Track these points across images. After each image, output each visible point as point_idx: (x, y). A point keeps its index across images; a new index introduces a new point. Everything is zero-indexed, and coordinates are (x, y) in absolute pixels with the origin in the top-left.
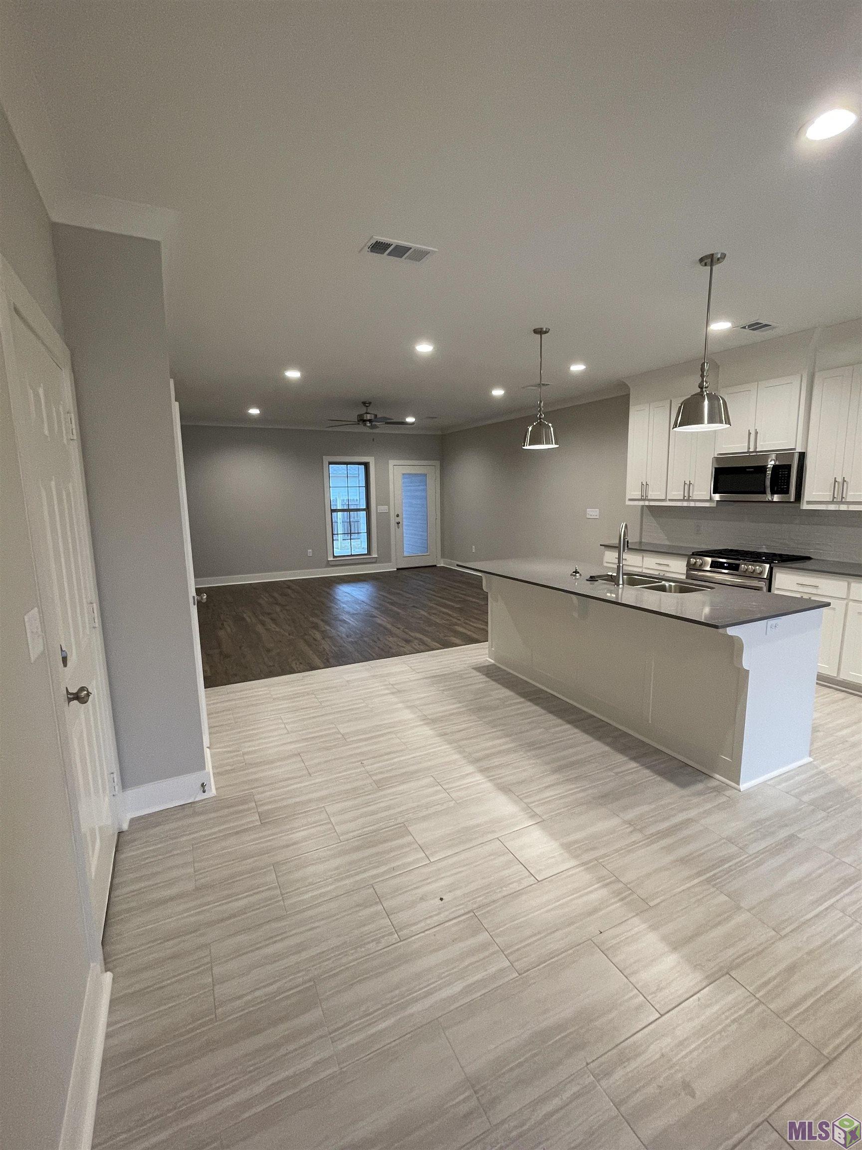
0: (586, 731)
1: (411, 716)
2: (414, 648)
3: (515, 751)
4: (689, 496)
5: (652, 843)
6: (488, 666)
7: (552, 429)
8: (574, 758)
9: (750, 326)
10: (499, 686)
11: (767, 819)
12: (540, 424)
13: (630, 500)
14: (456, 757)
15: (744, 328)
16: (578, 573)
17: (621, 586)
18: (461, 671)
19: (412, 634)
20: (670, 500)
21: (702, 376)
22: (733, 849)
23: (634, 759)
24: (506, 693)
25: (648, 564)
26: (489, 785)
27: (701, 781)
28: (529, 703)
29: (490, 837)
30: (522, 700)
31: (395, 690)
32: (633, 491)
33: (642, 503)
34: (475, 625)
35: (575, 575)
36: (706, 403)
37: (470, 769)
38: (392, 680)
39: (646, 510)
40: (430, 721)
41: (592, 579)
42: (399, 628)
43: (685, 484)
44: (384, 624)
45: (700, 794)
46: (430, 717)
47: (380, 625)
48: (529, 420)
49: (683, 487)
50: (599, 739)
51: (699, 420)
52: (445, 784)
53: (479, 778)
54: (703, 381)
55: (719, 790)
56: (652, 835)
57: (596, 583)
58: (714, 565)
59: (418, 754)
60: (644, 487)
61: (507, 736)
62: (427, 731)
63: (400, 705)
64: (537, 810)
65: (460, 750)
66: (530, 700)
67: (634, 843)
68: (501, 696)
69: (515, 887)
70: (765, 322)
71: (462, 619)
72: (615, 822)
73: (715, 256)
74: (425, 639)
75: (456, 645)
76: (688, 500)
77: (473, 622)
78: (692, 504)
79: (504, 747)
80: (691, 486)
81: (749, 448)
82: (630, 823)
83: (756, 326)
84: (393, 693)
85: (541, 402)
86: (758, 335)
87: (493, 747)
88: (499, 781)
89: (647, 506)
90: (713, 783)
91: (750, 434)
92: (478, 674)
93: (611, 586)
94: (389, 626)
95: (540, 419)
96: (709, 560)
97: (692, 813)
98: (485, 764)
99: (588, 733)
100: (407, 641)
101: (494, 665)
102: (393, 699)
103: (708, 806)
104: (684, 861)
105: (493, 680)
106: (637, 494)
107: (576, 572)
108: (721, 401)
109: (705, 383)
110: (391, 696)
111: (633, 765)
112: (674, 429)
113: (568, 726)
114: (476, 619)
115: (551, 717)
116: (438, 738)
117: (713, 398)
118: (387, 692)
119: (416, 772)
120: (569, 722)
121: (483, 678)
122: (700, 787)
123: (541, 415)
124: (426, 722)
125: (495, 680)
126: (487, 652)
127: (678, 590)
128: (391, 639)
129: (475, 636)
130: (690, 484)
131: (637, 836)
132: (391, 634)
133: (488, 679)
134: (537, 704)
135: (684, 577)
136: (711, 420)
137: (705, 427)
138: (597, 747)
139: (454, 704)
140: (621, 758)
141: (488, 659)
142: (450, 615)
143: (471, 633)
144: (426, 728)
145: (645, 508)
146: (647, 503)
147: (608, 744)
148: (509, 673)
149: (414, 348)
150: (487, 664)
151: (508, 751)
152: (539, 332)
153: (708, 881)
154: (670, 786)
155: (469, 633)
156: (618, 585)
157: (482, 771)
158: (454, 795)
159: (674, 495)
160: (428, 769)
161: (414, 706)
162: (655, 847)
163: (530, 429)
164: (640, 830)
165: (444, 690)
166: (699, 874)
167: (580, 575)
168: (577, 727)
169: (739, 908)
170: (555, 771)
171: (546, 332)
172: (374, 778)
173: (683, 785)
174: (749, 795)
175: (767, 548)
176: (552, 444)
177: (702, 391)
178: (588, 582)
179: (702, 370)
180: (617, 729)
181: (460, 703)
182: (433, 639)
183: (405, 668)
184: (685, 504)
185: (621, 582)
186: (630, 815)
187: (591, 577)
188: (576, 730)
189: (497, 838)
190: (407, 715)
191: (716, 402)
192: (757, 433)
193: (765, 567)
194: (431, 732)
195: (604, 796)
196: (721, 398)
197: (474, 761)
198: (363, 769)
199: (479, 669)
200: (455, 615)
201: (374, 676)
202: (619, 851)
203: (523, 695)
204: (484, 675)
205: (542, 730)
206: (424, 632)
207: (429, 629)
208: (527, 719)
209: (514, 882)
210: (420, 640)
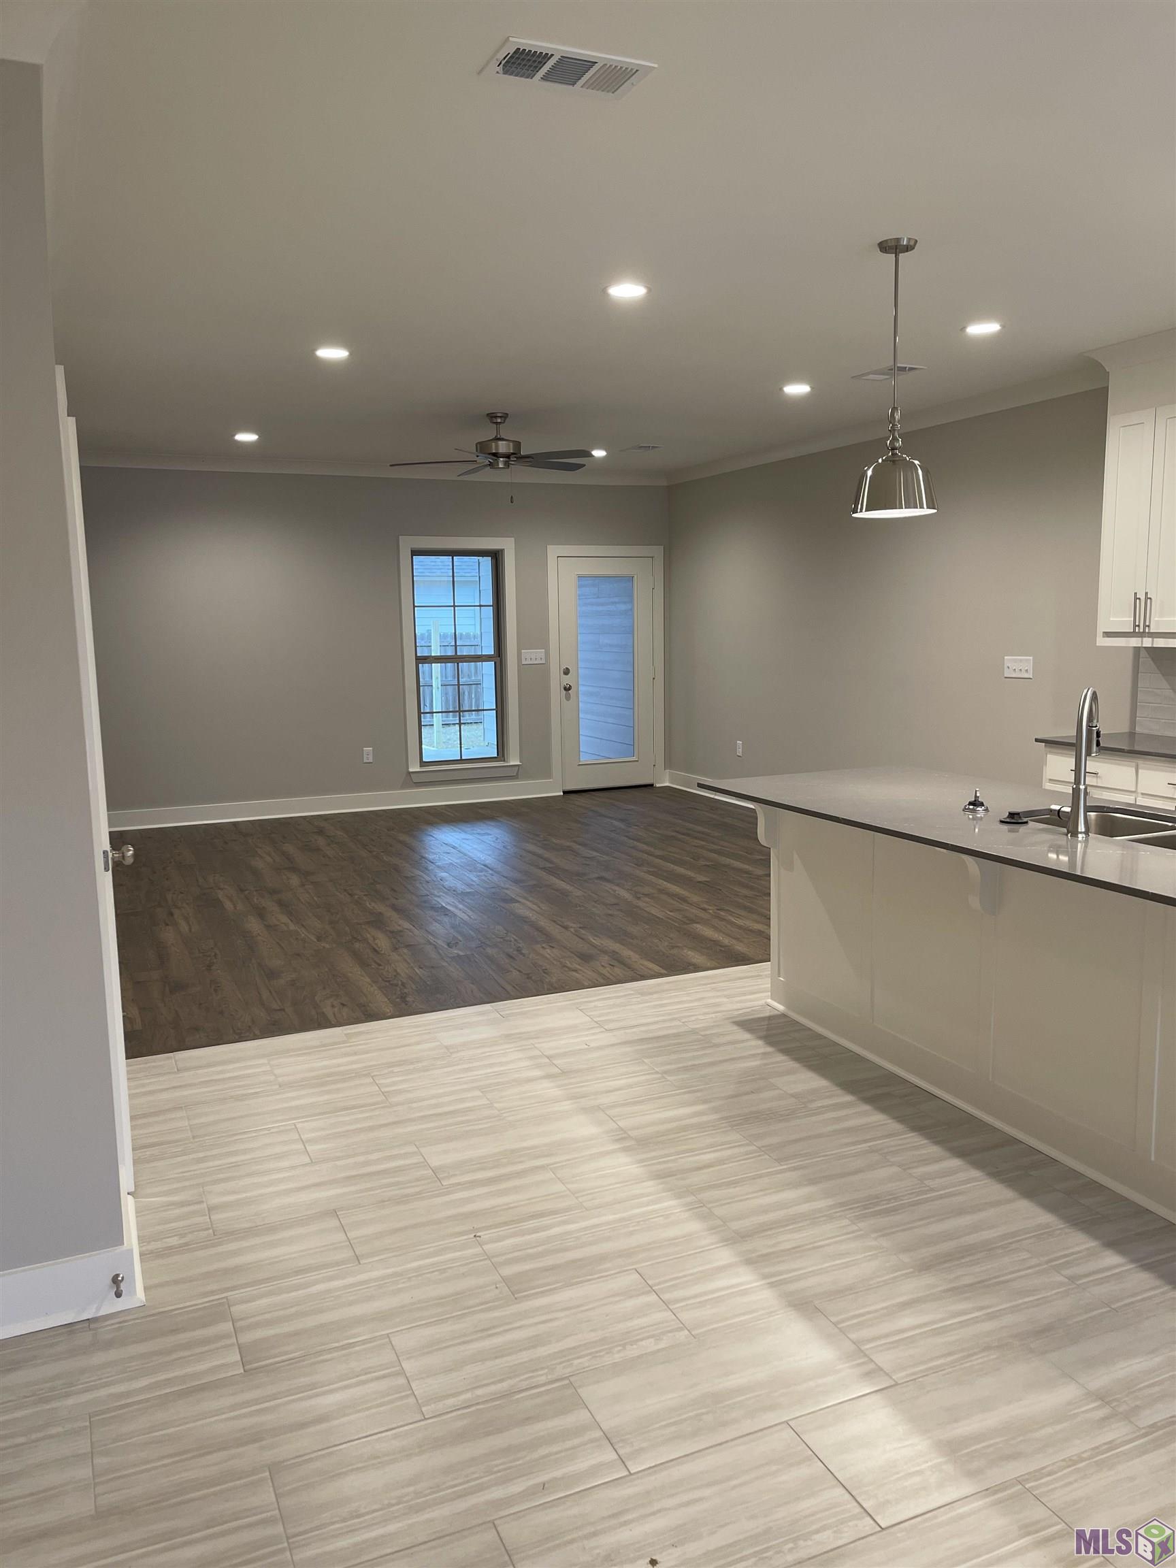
0: (997, 1174)
1: (592, 1130)
2: (600, 974)
3: (830, 1218)
6: (769, 1018)
7: (920, 472)
8: (973, 1239)
10: (794, 1065)
12: (893, 461)
13: (1108, 634)
14: (695, 1226)
16: (982, 804)
17: (1081, 837)
18: (706, 1028)
19: (596, 942)
23: (1112, 1244)
24: (808, 1081)
25: (1148, 786)
26: (766, 1297)
28: (864, 1107)
29: (772, 1418)
30: (849, 1098)
31: (556, 1070)
32: (1114, 614)
33: (1135, 642)
34: (739, 922)
35: (974, 811)
37: (725, 1256)
38: (549, 1045)
39: (1145, 659)
40: (633, 1144)
41: (1014, 819)
42: (566, 928)
44: (532, 916)
46: (633, 1133)
47: (524, 920)
48: (866, 452)
50: (1029, 1193)
52: (665, 1290)
53: (745, 1277)
56: (1155, 1427)
57: (1022, 829)
59: (605, 1219)
60: (1141, 604)
61: (812, 1182)
62: (624, 1165)
63: (567, 1105)
64: (884, 1359)
65: (702, 1210)
66: (868, 1100)
67: (1112, 1444)
68: (799, 1088)
69: (827, 1539)
71: (712, 909)
72: (1069, 1392)
74: (626, 953)
75: (697, 968)
77: (732, 913)
79: (805, 1208)
82: (1101, 1397)
84: (548, 1077)
85: (895, 409)
88: (793, 1287)
89: (1147, 649)
92: (747, 1036)
93: (1057, 836)
94: (543, 923)
95: (893, 449)
98: (761, 1245)
99: (1002, 1181)
100: (585, 958)
101: (784, 1015)
102: (548, 1089)
105: (779, 1050)
106: (1123, 621)
107: (976, 803)
110: (546, 1084)
111: (1112, 1259)
113: (955, 1163)
114: (745, 908)
115: (914, 1139)
116: (651, 1183)
118: (537, 1073)
119: (603, 1258)
120: (960, 1153)
121: (756, 1046)
123: (895, 439)
124: (628, 1143)
125: (785, 1051)
126: (770, 982)
128: (548, 952)
129: (740, 947)
131: (1121, 1430)
132: (549, 939)
133: (769, 1049)
134: (883, 1110)
138: (1026, 1214)
139: (690, 1104)
140: (1081, 1242)
141: (769, 1001)
142: (684, 900)
143: (734, 942)
144: (623, 1159)
145: (1145, 653)
146: (1148, 642)
147: (1051, 1208)
148: (820, 1037)
149: (603, 290)
150: (767, 1014)
151: (813, 1218)
152: (892, 247)
155: (726, 941)
156: (1075, 833)
157: (751, 1261)
158: (685, 1316)
160: (629, 1254)
161: (598, 1108)
163: (870, 473)
164: (1128, 1415)
165: (666, 1072)
167: (987, 810)
170: (925, 1267)
171: (908, 248)
172: (507, 1271)
176: (922, 507)
178: (1005, 827)
180: (1077, 1175)
181: (705, 1102)
182: (644, 954)
183: (578, 1019)
185: (1081, 828)
186: (1103, 1378)
187: (1012, 815)
188: (975, 1173)
189: (787, 1422)
190: (582, 1128)
194: (635, 1170)
195: (1044, 1331)
197: (735, 1239)
198: (478, 1250)
199: (748, 1024)
200: (695, 898)
201: (508, 1037)
202: (1075, 1463)
203: (849, 1086)
204: (760, 1038)
205: (895, 1169)
206: (622, 936)
207: (634, 930)
208: (854, 1144)
209: (825, 1528)
210: (613, 954)
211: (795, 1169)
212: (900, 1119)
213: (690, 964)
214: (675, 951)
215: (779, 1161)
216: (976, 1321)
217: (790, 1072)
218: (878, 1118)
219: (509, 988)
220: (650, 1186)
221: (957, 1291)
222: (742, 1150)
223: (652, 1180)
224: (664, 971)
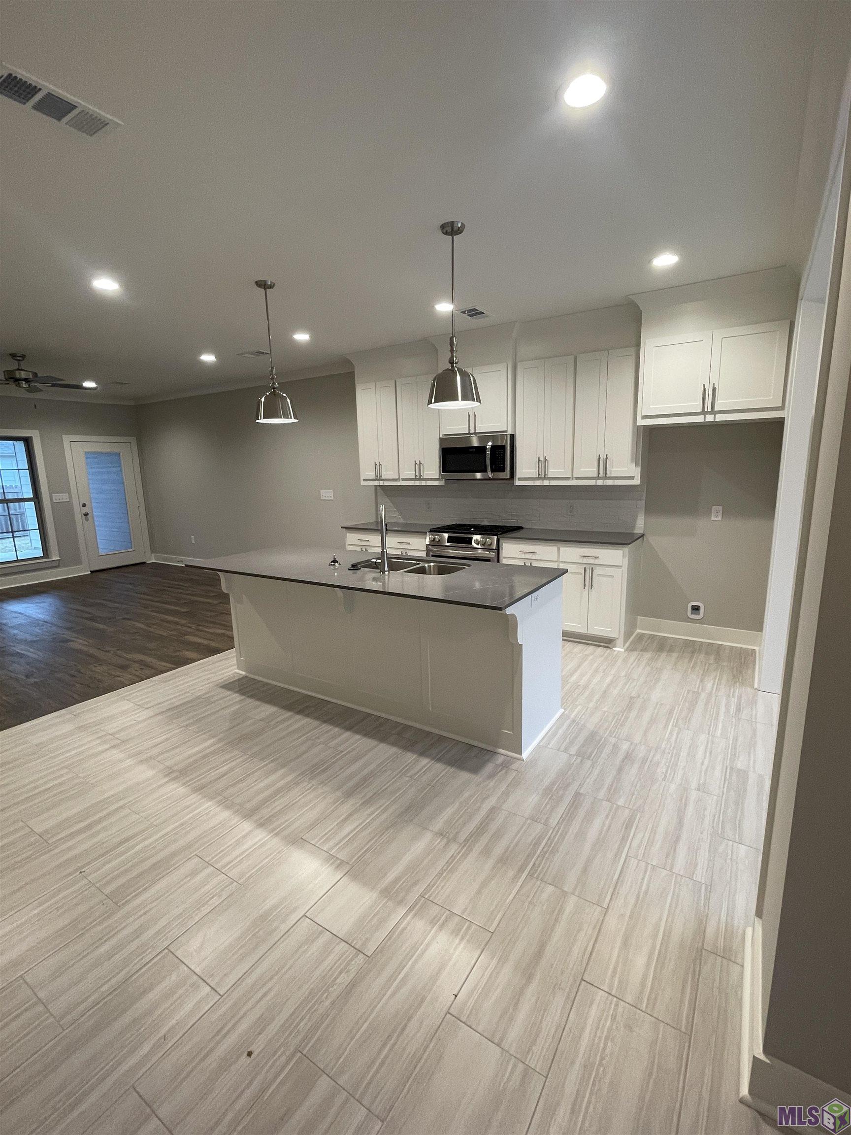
0: (367, 734)
1: (150, 773)
2: (135, 675)
3: (297, 784)
4: (421, 476)
5: (470, 850)
6: (239, 680)
7: (288, 400)
8: (366, 772)
9: (469, 311)
10: (258, 703)
11: (553, 783)
12: (274, 394)
13: (365, 480)
14: (226, 814)
15: (464, 312)
16: (337, 562)
17: (386, 573)
18: (206, 694)
19: (129, 656)
20: (403, 480)
21: (452, 351)
22: (539, 828)
23: (422, 754)
24: (268, 710)
25: (395, 544)
26: (275, 842)
27: (488, 761)
28: (298, 717)
29: (294, 918)
30: (290, 714)
31: (119, 741)
32: (367, 472)
33: (376, 483)
34: (210, 630)
35: (334, 565)
36: (458, 378)
37: (247, 826)
38: (112, 727)
39: (379, 490)
40: (176, 774)
41: (355, 567)
42: (108, 651)
43: (416, 463)
44: (84, 648)
45: (491, 776)
46: (176, 768)
47: (79, 651)
48: (261, 391)
49: (413, 467)
50: (383, 740)
51: (454, 398)
52: (216, 862)
53: (261, 835)
54: (452, 356)
55: (506, 765)
56: (466, 841)
57: (358, 572)
58: (450, 540)
59: (169, 829)
60: (378, 466)
61: (283, 766)
62: (176, 789)
63: (129, 762)
64: (340, 856)
65: (226, 803)
66: (299, 712)
67: (453, 857)
68: (263, 715)
69: (344, 980)
70: (480, 310)
71: (193, 626)
72: (428, 836)
73: (455, 225)
74: (149, 660)
75: (195, 661)
76: (420, 479)
77: (206, 627)
78: (423, 483)
79: (282, 783)
80: (421, 465)
81: (470, 430)
82: (441, 834)
83: (474, 313)
84: (113, 747)
85: (272, 368)
86: (474, 322)
87: (268, 787)
88: (286, 833)
89: (380, 486)
90: (500, 759)
91: (469, 416)
92: (229, 693)
93: (375, 573)
94: (92, 651)
95: (274, 388)
96: (446, 535)
97: (492, 801)
98: (266, 812)
99: (370, 737)
100: (124, 668)
101: (246, 677)
102: (116, 754)
103: (503, 787)
104: (503, 860)
105: (248, 697)
106: (371, 474)
107: (335, 561)
108: (472, 378)
109: (455, 359)
110: (114, 751)
111: (424, 761)
113: (348, 734)
114: (211, 622)
115: (326, 727)
116: (195, 795)
118: (107, 746)
119: (173, 855)
120: (349, 728)
121: (237, 697)
122: (489, 768)
123: (274, 383)
124: (174, 775)
125: (251, 697)
126: (235, 662)
127: (436, 572)
128: (99, 669)
129: (213, 644)
130: (420, 463)
131: (453, 848)
132: (97, 660)
133: (243, 697)
134: (307, 716)
135: (423, 554)
136: (465, 398)
137: (459, 405)
138: (384, 751)
139: (206, 740)
140: (410, 757)
141: (237, 671)
142: (177, 623)
143: (209, 642)
144: (173, 786)
145: (378, 488)
146: (381, 483)
147: (394, 744)
148: (267, 684)
149: (90, 282)
150: (237, 678)
151: (288, 788)
152: (262, 285)
153: (531, 875)
154: (464, 776)
155: (206, 642)
156: (384, 572)
157: (261, 825)
158: (233, 874)
159: (406, 475)
160: (189, 846)
161: (151, 758)
162: (474, 854)
163: (263, 400)
164: (454, 839)
165: (187, 725)
166: (521, 870)
167: (340, 564)
168: (357, 732)
169: (565, 894)
170: (349, 795)
171: (271, 287)
172: (108, 890)
173: (475, 770)
174: (533, 762)
175: (489, 522)
176: (291, 418)
177: (452, 366)
178: (351, 572)
179: (452, 344)
180: (398, 724)
181: (214, 737)
182: (161, 658)
183: (127, 705)
184: (417, 483)
185: (386, 569)
186: (439, 824)
187: (353, 566)
188: (358, 737)
189: (304, 915)
190: (145, 773)
191: (467, 379)
192: (475, 416)
193: (493, 540)
194: (182, 790)
195: (408, 809)
196: (473, 376)
197: (248, 815)
198: (86, 881)
199: (228, 686)
200: (183, 622)
201: (81, 728)
202: (442, 874)
203: (288, 707)
204: (236, 692)
205: (322, 746)
206: (143, 650)
207: (152, 645)
208: (301, 737)
209: (341, 973)
210: (141, 662)
211: (272, 761)
212: (317, 718)
213: (188, 659)
214: (178, 654)
215: (262, 759)
216: (379, 815)
217: (255, 708)
218: (306, 721)
219: (75, 695)
220: (194, 798)
221: (367, 802)
222: (241, 759)
223: (194, 793)
224: (173, 666)
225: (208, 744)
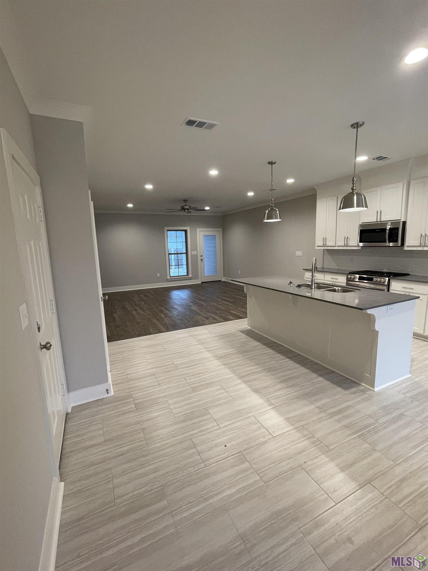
0: (297, 362)
1: (210, 355)
2: (211, 322)
3: (261, 372)
4: (347, 244)
5: (331, 417)
7: (278, 212)
8: (292, 375)
9: (377, 158)
10: (252, 340)
11: (389, 406)
12: (272, 209)
13: (318, 246)
14: (232, 375)
15: (374, 159)
17: (313, 289)
18: (234, 333)
19: (209, 315)
20: (338, 246)
21: (353, 184)
22: (372, 421)
23: (320, 376)
24: (257, 343)
25: (327, 279)
27: (354, 387)
28: (268, 349)
29: (249, 415)
30: (265, 347)
31: (202, 343)
32: (319, 242)
33: (323, 248)
34: (241, 310)
35: (290, 284)
36: (355, 197)
37: (239, 381)
38: (199, 337)
39: (325, 251)
40: (219, 358)
41: (299, 286)
42: (203, 312)
43: (345, 238)
44: (196, 310)
45: (354, 393)
46: (218, 356)
47: (194, 310)
48: (266, 207)
49: (344, 240)
50: (304, 366)
51: (352, 206)
52: (226, 389)
53: (243, 386)
54: (353, 186)
55: (364, 391)
56: (330, 414)
57: (301, 288)
58: (360, 278)
59: (213, 374)
60: (325, 240)
61: (257, 365)
62: (217, 362)
63: (204, 350)
64: (273, 401)
65: (234, 372)
66: (269, 347)
67: (321, 418)
68: (254, 345)
69: (262, 440)
70: (385, 156)
71: (234, 307)
72: (313, 407)
73: (359, 123)
74: (216, 317)
75: (232, 320)
76: (347, 246)
78: (349, 248)
79: (257, 370)
80: (348, 239)
81: (377, 220)
82: (319, 408)
83: (380, 158)
84: (200, 344)
85: (272, 198)
86: (382, 162)
87: (250, 370)
88: (253, 387)
89: (326, 249)
90: (361, 388)
91: (377, 212)
92: (242, 334)
93: (308, 289)
94: (198, 311)
95: (272, 207)
96: (358, 276)
97: (350, 403)
98: (247, 379)
100: (207, 318)
101: (250, 329)
102: (200, 347)
103: (358, 399)
104: (346, 426)
105: (250, 337)
106: (321, 244)
108: (363, 196)
109: (354, 187)
110: (200, 345)
111: (321, 379)
112: (339, 211)
113: (288, 360)
114: (241, 307)
115: (278, 355)
116: (223, 366)
117: (359, 195)
118: (197, 343)
119: (213, 383)
120: (288, 358)
121: (245, 336)
122: (354, 390)
123: (272, 204)
124: (217, 358)
125: (251, 337)
126: (247, 323)
127: (342, 291)
128: (199, 317)
129: (241, 315)
130: (348, 238)
131: (323, 415)
132: (199, 314)
133: (247, 337)
134: (272, 349)
135: (345, 285)
136: (358, 206)
137: (355, 209)
138: (303, 370)
139: (230, 349)
140: (314, 375)
141: (247, 326)
142: (228, 305)
144: (217, 361)
145: (325, 250)
146: (326, 248)
147: (308, 368)
148: (258, 334)
150: (247, 329)
151: (258, 373)
152: (271, 163)
153: (359, 437)
154: (339, 389)
155: (238, 314)
156: (312, 289)
157: (245, 382)
158: (231, 394)
159: (340, 244)
160: (218, 381)
161: (211, 350)
162: (332, 420)
163: (267, 212)
164: (324, 412)
165: (225, 342)
166: (354, 433)
167: (293, 284)
168: (293, 360)
169: (375, 450)
170: (281, 382)
171: (274, 163)
172: (192, 386)
173: (346, 389)
174: (380, 393)
175: (387, 270)
176: (278, 219)
177: (353, 191)
178: (297, 288)
179: (353, 180)
180: (313, 361)
181: (234, 348)
182: (220, 317)
183: (206, 331)
184: (345, 248)
185: (313, 288)
186: (319, 404)
188: (292, 362)
189: (253, 416)
190: (208, 355)
191: (360, 197)
192: (381, 212)
193: (386, 279)
194: (219, 363)
195: (307, 394)
196: (364, 195)
197: (241, 377)
198: (185, 382)
199: (242, 332)
200: (231, 305)
201: (191, 336)
202: (314, 422)
203: (265, 344)
204: (246, 334)
205: (275, 362)
206: (215, 313)
207: (218, 312)
208: (267, 356)
209: (262, 437)
210: (213, 317)
211: (253, 362)
212: (276, 351)
213: (230, 319)
214: (227, 316)
215: (250, 360)
216: (292, 393)
217: (252, 342)
218: (271, 351)
219: (191, 325)
220: (223, 367)
221: (288, 387)
222: (242, 358)
224: (224, 321)
225: (230, 351)
